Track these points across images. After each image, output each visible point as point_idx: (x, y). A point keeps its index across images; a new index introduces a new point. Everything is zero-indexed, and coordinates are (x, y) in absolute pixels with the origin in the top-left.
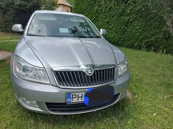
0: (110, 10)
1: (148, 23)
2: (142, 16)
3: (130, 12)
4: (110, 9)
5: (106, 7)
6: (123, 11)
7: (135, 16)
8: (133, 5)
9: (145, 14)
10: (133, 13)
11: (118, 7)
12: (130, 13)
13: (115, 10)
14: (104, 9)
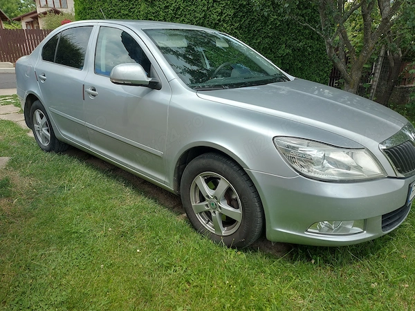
0: (175, 14)
1: (254, 41)
2: (241, 28)
3: (219, 17)
4: (176, 11)
5: (167, 7)
6: (205, 17)
7: (228, 28)
8: (222, 4)
9: (247, 22)
10: (224, 21)
11: (193, 7)
12: (219, 20)
13: (187, 13)
14: (161, 12)
